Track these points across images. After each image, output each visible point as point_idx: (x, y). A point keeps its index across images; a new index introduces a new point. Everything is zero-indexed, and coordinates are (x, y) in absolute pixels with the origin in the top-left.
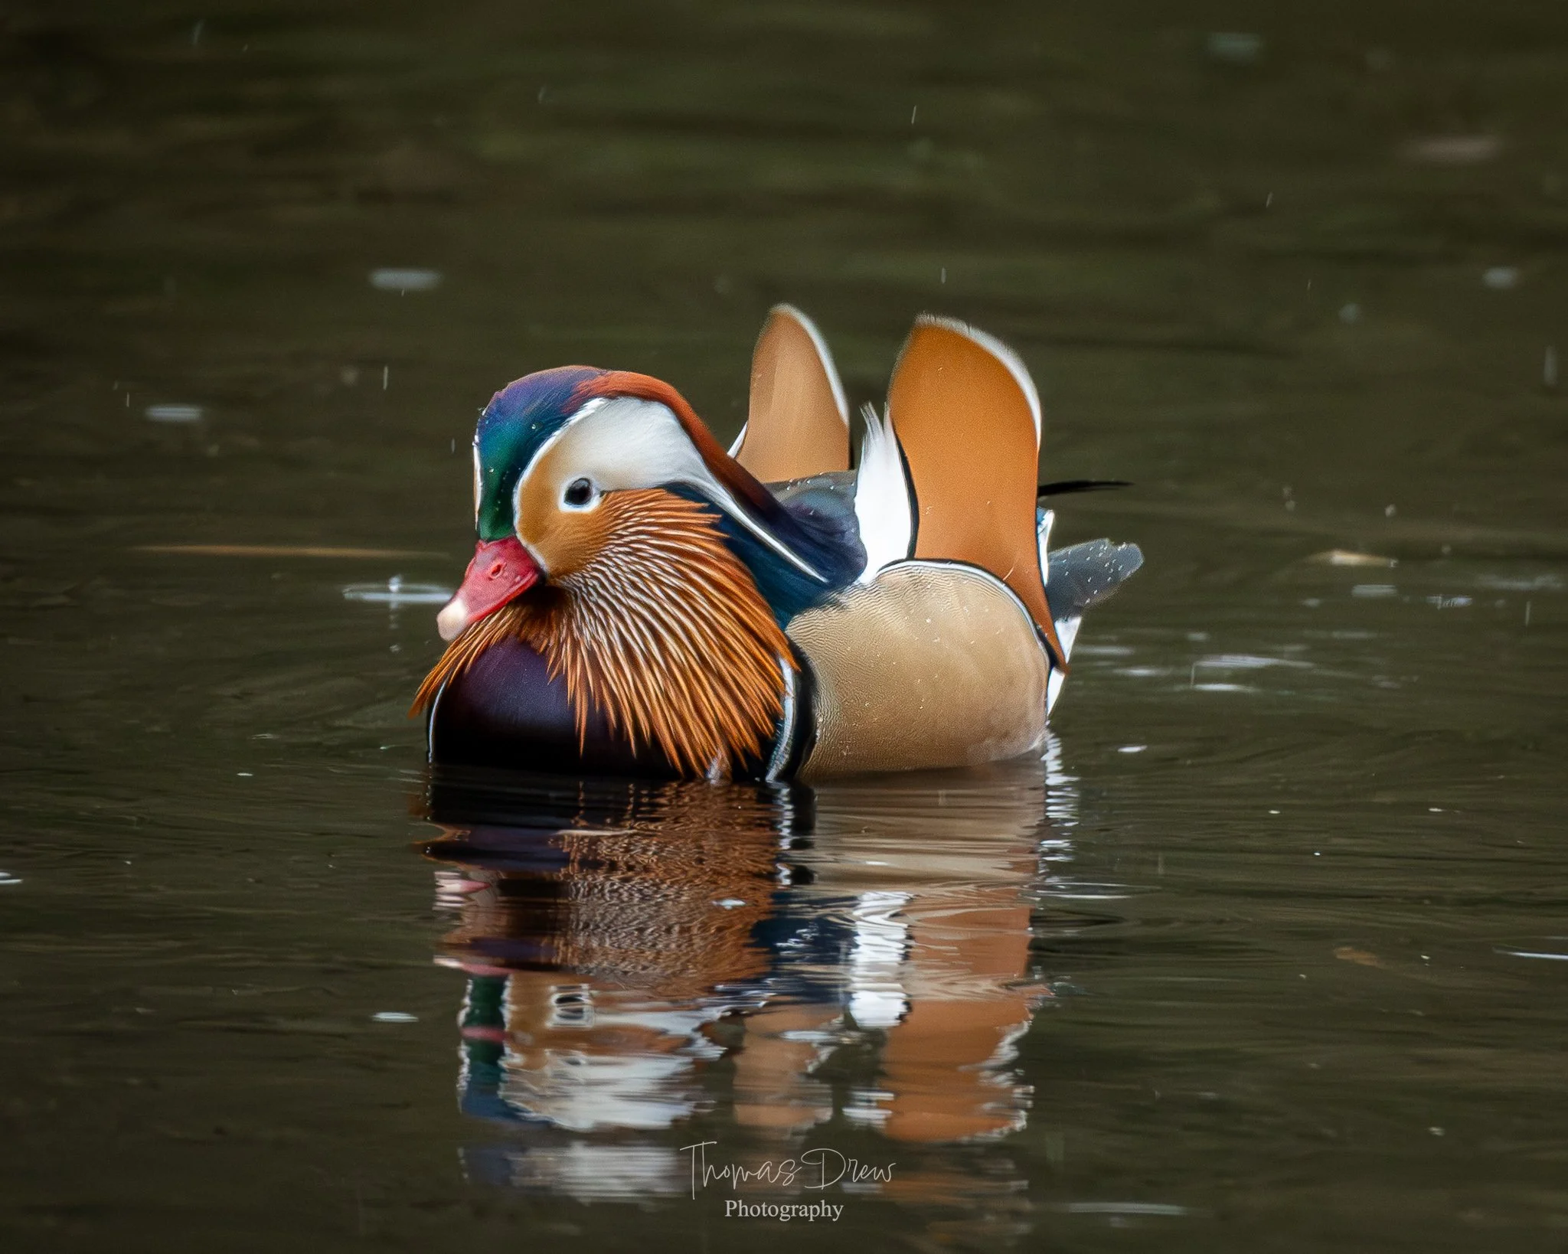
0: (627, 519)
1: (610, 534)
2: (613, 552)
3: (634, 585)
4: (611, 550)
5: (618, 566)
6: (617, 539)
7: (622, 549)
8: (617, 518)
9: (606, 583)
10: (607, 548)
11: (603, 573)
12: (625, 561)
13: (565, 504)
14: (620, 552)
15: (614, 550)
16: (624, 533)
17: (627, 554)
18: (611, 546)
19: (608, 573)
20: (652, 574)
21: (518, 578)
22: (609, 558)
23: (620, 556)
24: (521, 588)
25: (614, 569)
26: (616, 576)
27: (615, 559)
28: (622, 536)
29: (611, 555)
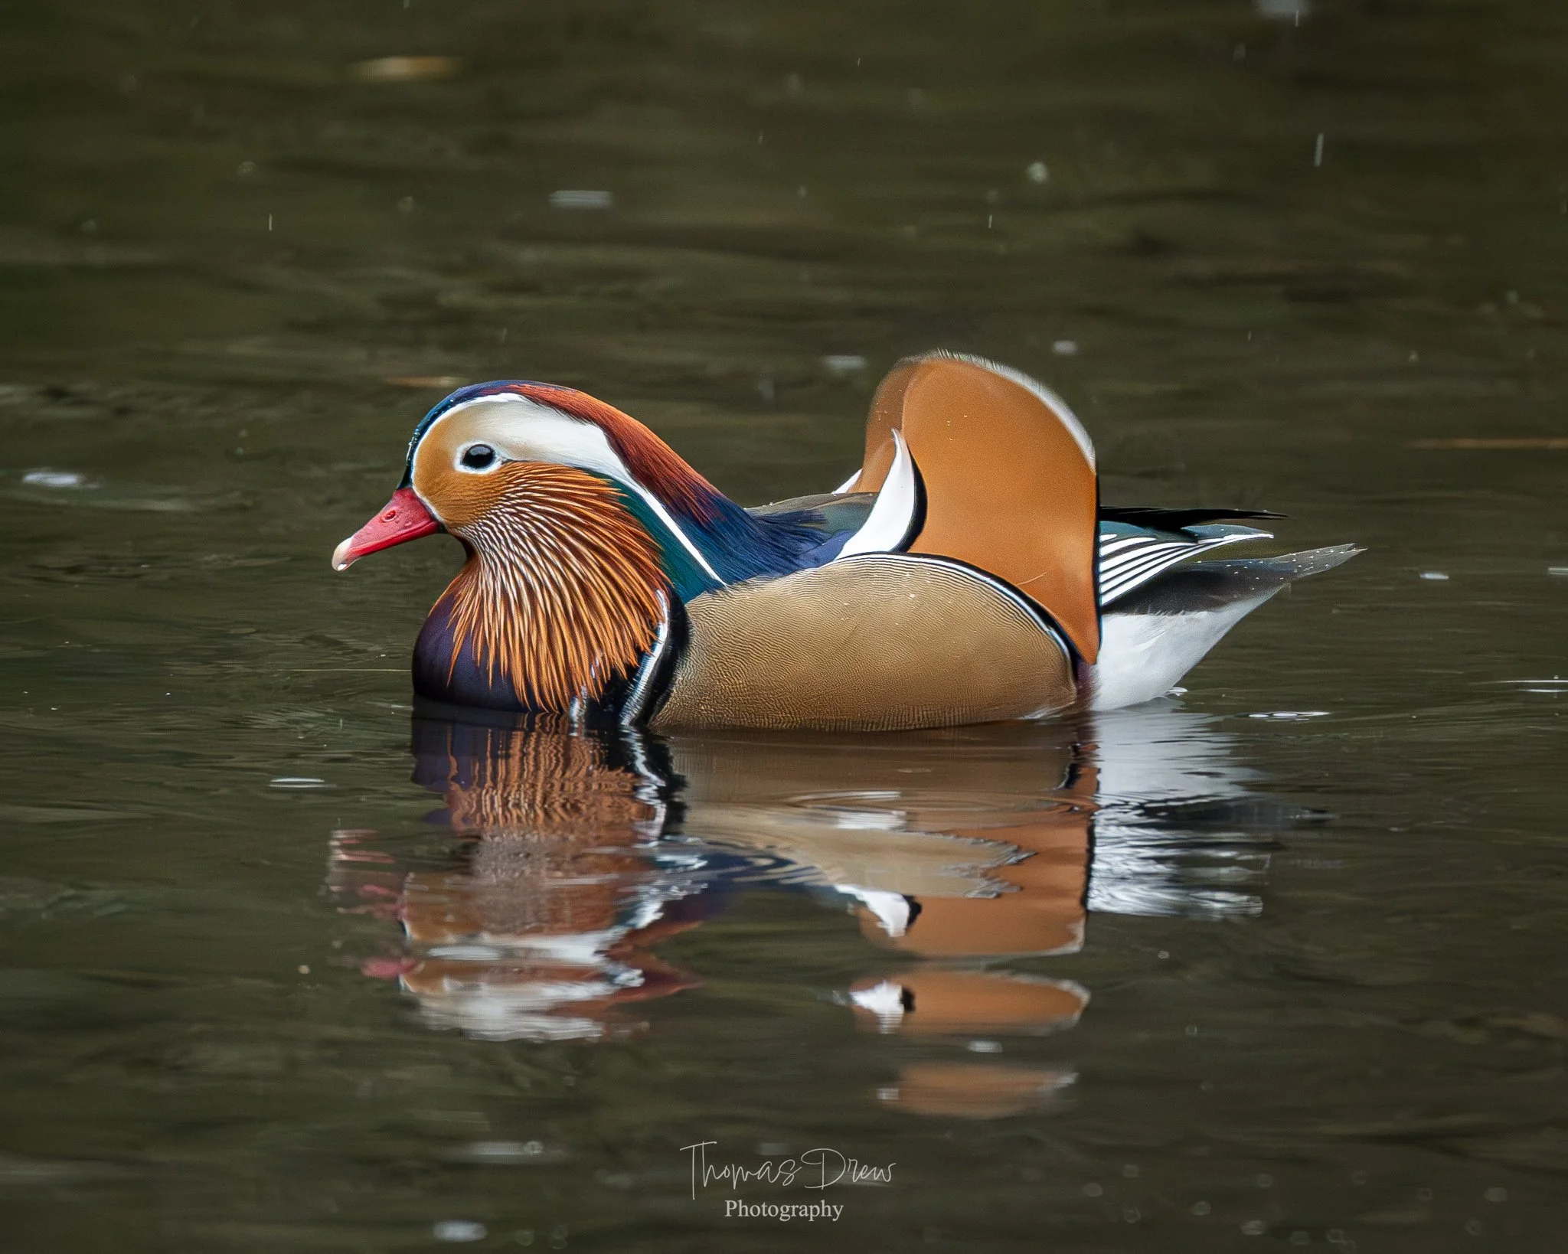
0: (518, 485)
1: (499, 496)
2: (502, 512)
3: (514, 541)
4: (500, 509)
5: (503, 524)
6: (506, 501)
7: (508, 510)
8: (509, 482)
9: (495, 538)
10: (496, 507)
11: (491, 528)
12: (509, 520)
13: (462, 466)
14: (507, 513)
15: (503, 510)
16: (513, 496)
17: (511, 514)
18: (501, 506)
19: (496, 529)
20: (531, 535)
21: (410, 523)
22: (498, 517)
23: (507, 515)
24: (410, 531)
25: (500, 527)
26: (501, 532)
27: (502, 518)
28: (509, 499)
29: (500, 514)
